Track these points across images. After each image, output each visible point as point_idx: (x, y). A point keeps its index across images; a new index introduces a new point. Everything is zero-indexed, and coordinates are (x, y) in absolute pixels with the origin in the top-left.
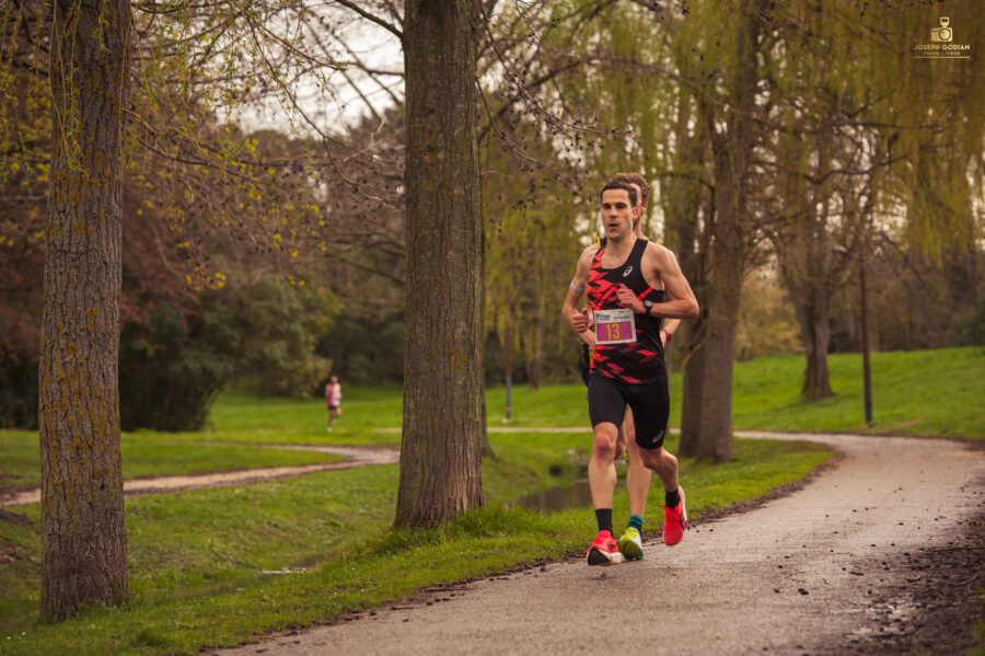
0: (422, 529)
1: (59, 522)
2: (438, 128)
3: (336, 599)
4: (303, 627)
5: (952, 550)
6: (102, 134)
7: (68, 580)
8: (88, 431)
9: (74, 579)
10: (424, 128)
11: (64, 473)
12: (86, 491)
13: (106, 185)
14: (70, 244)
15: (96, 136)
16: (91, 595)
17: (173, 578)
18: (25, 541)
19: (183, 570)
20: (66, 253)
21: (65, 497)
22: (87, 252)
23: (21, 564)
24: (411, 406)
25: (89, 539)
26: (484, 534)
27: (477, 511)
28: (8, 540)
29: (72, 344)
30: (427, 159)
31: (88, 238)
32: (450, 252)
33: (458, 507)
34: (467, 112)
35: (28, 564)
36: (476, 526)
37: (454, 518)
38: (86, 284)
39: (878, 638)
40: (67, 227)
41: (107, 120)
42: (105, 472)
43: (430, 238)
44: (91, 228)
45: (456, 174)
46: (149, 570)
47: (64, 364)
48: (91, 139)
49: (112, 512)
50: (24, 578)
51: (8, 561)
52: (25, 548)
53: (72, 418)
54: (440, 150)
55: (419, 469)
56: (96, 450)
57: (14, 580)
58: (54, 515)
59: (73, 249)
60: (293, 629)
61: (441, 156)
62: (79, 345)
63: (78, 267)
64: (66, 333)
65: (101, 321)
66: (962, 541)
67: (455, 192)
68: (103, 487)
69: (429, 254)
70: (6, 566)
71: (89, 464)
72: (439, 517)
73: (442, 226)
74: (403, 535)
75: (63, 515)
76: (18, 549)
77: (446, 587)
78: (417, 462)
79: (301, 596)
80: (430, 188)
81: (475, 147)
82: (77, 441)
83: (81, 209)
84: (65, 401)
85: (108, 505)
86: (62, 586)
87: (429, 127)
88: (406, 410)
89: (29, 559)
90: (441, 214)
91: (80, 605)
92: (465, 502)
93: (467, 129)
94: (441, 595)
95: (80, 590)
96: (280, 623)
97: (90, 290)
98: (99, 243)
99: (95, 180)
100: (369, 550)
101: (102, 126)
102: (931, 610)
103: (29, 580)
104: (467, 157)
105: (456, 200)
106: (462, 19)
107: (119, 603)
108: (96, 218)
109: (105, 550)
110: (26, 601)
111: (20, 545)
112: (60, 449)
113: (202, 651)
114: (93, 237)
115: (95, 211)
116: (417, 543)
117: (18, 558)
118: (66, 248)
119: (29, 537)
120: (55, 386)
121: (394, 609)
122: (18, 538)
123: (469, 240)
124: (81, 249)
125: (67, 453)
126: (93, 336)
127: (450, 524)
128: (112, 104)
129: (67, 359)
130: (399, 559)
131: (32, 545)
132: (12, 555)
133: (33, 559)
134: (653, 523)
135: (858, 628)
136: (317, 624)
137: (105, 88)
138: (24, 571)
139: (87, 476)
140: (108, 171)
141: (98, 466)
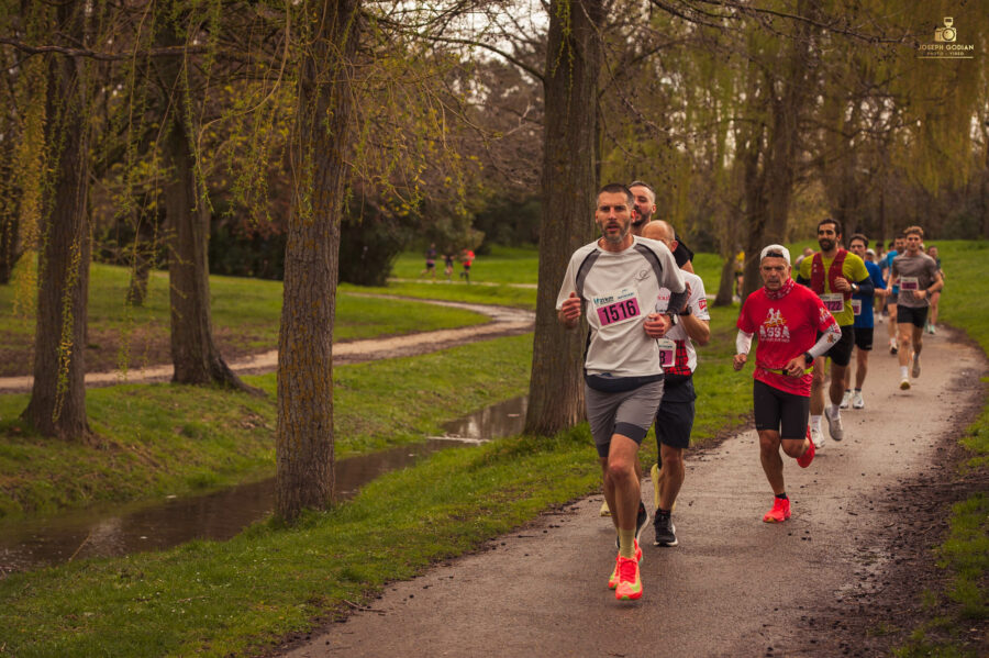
0: (543, 437)
1: (288, 449)
2: (567, 147)
3: (481, 524)
4: (456, 557)
5: (923, 482)
6: (329, 178)
7: (294, 492)
8: (311, 388)
9: (298, 491)
10: (557, 147)
11: (293, 417)
12: (308, 429)
13: (329, 215)
14: (302, 256)
15: (324, 179)
16: (310, 502)
17: (364, 443)
18: (262, 411)
19: (373, 436)
20: (300, 261)
21: (293, 433)
22: (314, 262)
23: (259, 430)
24: (540, 347)
25: (309, 463)
26: (588, 443)
27: (584, 426)
28: (249, 410)
29: (301, 326)
30: (558, 169)
31: (315, 251)
32: (572, 238)
33: (570, 422)
34: (588, 136)
35: (263, 430)
36: (583, 437)
37: (567, 430)
38: (313, 284)
39: (856, 596)
40: (300, 244)
41: (332, 169)
42: (322, 416)
43: (557, 227)
44: (318, 244)
45: (578, 181)
46: (348, 435)
47: (296, 340)
48: (320, 182)
49: (326, 444)
50: (261, 441)
51: (249, 427)
52: (262, 417)
53: (299, 378)
54: (567, 163)
55: (543, 394)
56: (316, 401)
57: (253, 442)
58: (285, 445)
59: (305, 260)
60: (450, 559)
61: (568, 167)
62: (306, 328)
63: (307, 273)
64: (298, 319)
65: (322, 311)
66: (931, 474)
67: (578, 194)
68: (320, 427)
69: (557, 238)
70: (248, 431)
71: (311, 411)
72: (556, 428)
73: (567, 218)
74: (530, 441)
75: (292, 446)
76: (257, 417)
77: (557, 509)
78: (542, 387)
79: (456, 518)
80: (560, 191)
81: (593, 162)
82: (302, 394)
83: (311, 231)
84: (296, 366)
85: (323, 440)
86: (290, 495)
87: (560, 146)
88: (536, 349)
89: (264, 426)
90: (567, 210)
91: (302, 510)
92: (575, 418)
93: (588, 148)
94: (555, 520)
95: (302, 498)
96: (440, 553)
97: (315, 288)
98: (324, 257)
99: (322, 211)
100: (504, 451)
101: (328, 173)
102: (898, 562)
103: (265, 443)
104: (587, 169)
105: (577, 199)
106: (587, 69)
107: (328, 508)
108: (322, 237)
109: (320, 472)
110: (262, 460)
111: (258, 414)
112: (290, 398)
113: (386, 584)
114: (319, 250)
115: (321, 233)
116: (540, 448)
117: (257, 425)
118: (300, 258)
119: (264, 407)
120: (289, 354)
121: (520, 537)
122: (258, 409)
123: (585, 229)
124: (311, 259)
125: (296, 403)
126: (316, 322)
127: (563, 436)
128: (336, 158)
129: (298, 337)
130: (527, 461)
131: (268, 414)
132: (253, 422)
133: (267, 425)
134: (710, 431)
135: (843, 584)
136: (466, 554)
137: (332, 146)
138: (260, 435)
139: (309, 418)
140: (332, 204)
141: (317, 413)
